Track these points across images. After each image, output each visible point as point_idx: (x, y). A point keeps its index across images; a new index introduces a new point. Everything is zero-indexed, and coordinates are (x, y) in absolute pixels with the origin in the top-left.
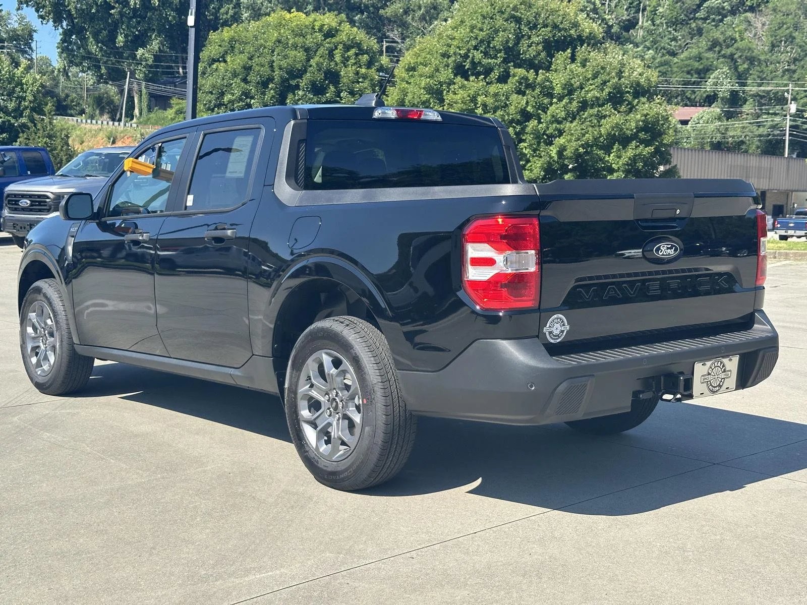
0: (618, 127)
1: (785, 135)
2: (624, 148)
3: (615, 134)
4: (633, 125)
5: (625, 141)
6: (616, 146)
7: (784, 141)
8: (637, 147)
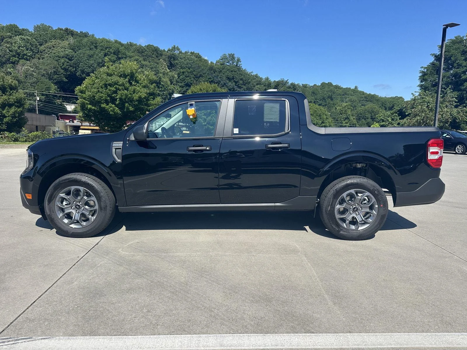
0: (6, 100)
1: (36, 107)
2: (10, 108)
3: (5, 103)
4: (12, 100)
5: (10, 106)
6: (7, 107)
7: (36, 109)
8: (15, 108)
